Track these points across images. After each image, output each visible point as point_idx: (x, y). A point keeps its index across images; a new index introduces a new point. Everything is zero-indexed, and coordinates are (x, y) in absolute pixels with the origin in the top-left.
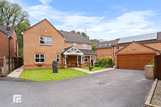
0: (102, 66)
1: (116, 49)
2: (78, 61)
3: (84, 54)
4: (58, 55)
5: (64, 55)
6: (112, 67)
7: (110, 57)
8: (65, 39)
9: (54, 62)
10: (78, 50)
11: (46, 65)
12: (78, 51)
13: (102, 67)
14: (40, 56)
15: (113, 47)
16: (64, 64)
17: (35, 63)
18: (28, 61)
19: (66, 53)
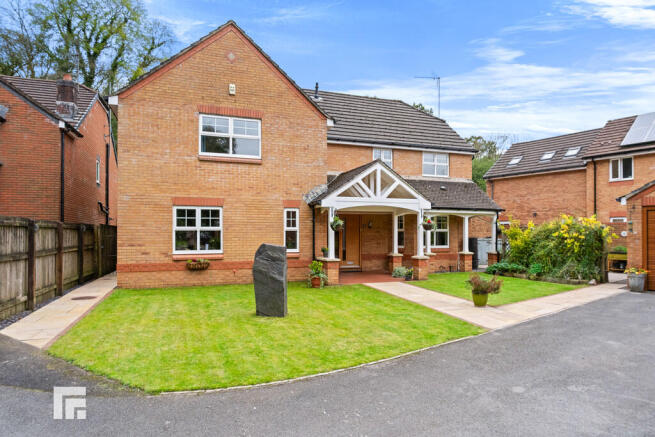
0: (539, 275)
1: (615, 175)
2: (399, 244)
3: (433, 208)
4: (294, 213)
5: (327, 212)
6: (603, 280)
7: (592, 221)
8: (330, 123)
9: (262, 250)
10: (398, 182)
11: (232, 264)
12: (399, 186)
13: (539, 277)
14: (198, 218)
15: (595, 163)
16: (325, 262)
17: (175, 252)
18: (140, 245)
19: (334, 203)
